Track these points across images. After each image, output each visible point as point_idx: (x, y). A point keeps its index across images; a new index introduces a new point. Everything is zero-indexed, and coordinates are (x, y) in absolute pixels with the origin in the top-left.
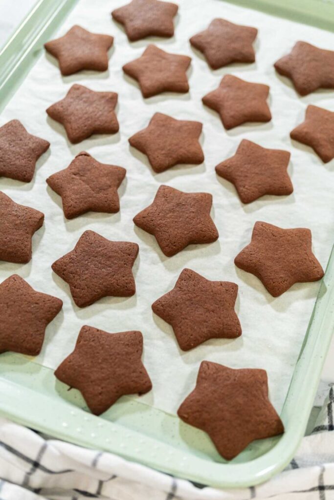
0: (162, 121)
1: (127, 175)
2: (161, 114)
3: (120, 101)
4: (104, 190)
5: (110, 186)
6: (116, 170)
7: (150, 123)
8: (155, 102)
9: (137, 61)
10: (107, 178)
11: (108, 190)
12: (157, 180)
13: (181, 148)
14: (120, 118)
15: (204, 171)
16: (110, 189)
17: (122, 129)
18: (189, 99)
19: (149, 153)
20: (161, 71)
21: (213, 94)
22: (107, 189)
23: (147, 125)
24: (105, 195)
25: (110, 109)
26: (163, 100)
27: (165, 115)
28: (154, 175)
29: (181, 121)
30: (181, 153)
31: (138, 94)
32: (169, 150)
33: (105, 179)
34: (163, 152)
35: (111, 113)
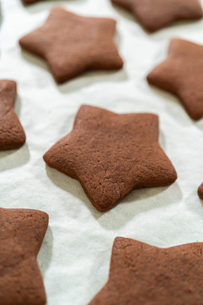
0: (95, 118)
1: (51, 224)
2: (90, 107)
3: (22, 92)
4: (12, 266)
5: (23, 257)
6: (29, 218)
7: (75, 123)
8: (76, 89)
9: (40, 30)
10: (16, 238)
11: (20, 265)
12: (105, 226)
13: (136, 162)
14: (24, 121)
15: (179, 197)
16: (25, 262)
17: (30, 138)
18: (126, 78)
19: (83, 177)
20: (77, 41)
21: (162, 67)
22: (17, 263)
23: (70, 128)
24: (15, 279)
25: (8, 108)
26: (88, 85)
27: (96, 108)
28: (97, 218)
29: (125, 116)
30: (138, 172)
31: (47, 78)
32: (117, 169)
33: (11, 242)
34: (108, 174)
35: (9, 113)
